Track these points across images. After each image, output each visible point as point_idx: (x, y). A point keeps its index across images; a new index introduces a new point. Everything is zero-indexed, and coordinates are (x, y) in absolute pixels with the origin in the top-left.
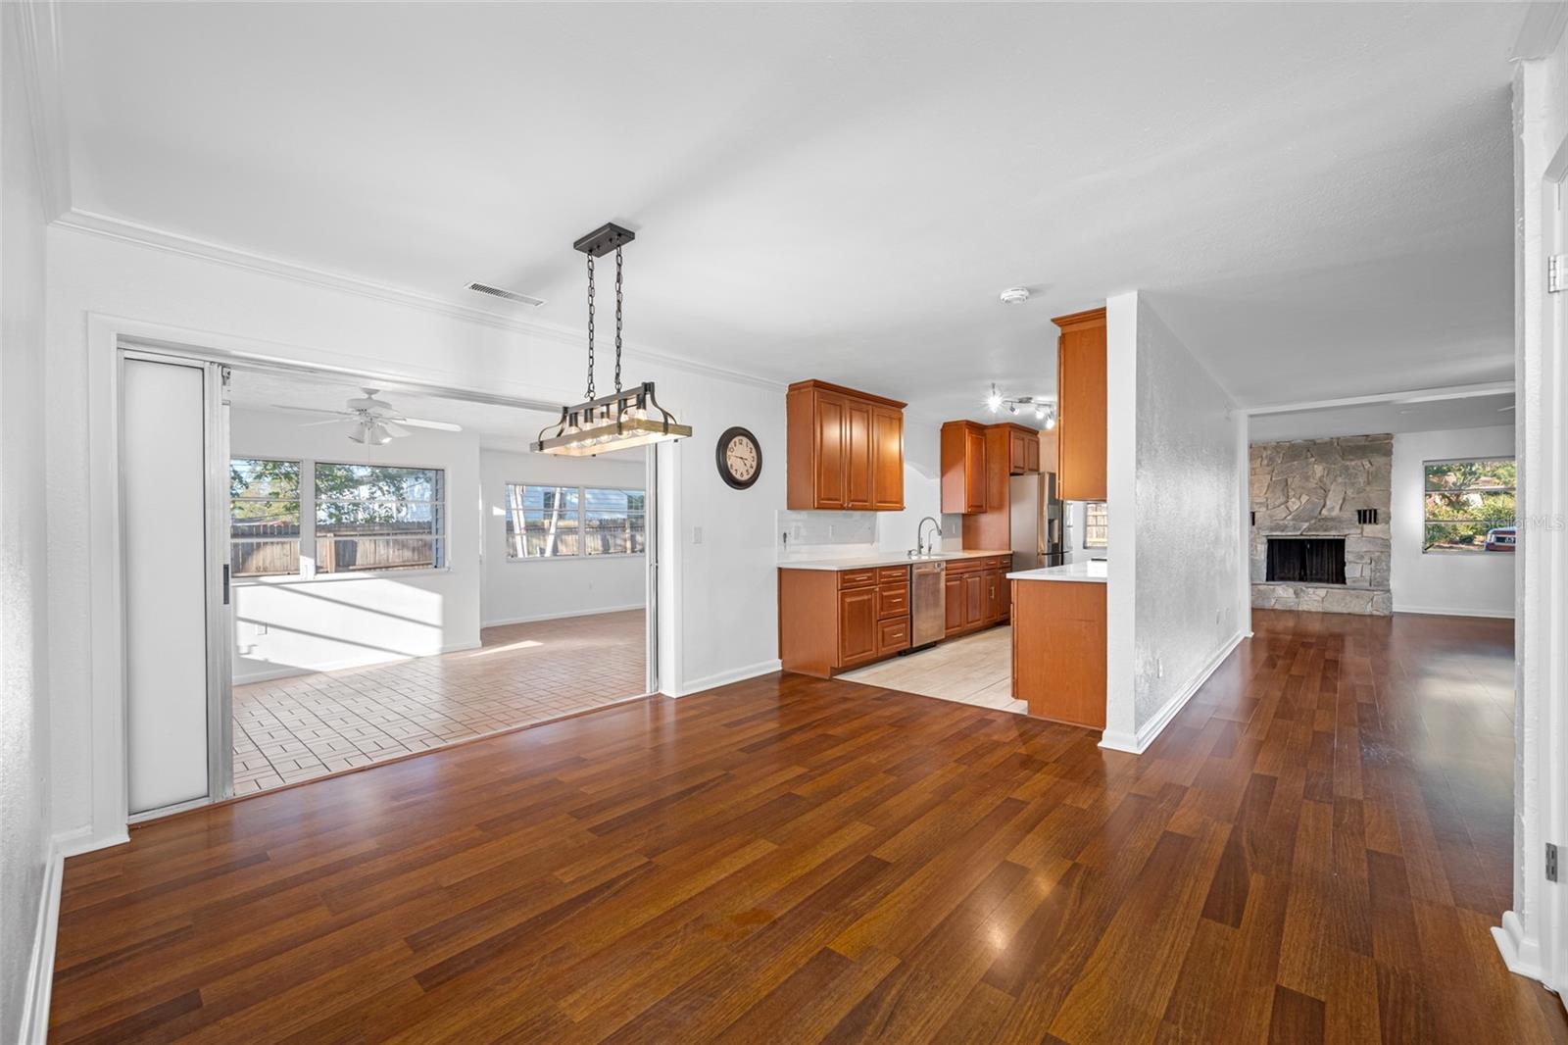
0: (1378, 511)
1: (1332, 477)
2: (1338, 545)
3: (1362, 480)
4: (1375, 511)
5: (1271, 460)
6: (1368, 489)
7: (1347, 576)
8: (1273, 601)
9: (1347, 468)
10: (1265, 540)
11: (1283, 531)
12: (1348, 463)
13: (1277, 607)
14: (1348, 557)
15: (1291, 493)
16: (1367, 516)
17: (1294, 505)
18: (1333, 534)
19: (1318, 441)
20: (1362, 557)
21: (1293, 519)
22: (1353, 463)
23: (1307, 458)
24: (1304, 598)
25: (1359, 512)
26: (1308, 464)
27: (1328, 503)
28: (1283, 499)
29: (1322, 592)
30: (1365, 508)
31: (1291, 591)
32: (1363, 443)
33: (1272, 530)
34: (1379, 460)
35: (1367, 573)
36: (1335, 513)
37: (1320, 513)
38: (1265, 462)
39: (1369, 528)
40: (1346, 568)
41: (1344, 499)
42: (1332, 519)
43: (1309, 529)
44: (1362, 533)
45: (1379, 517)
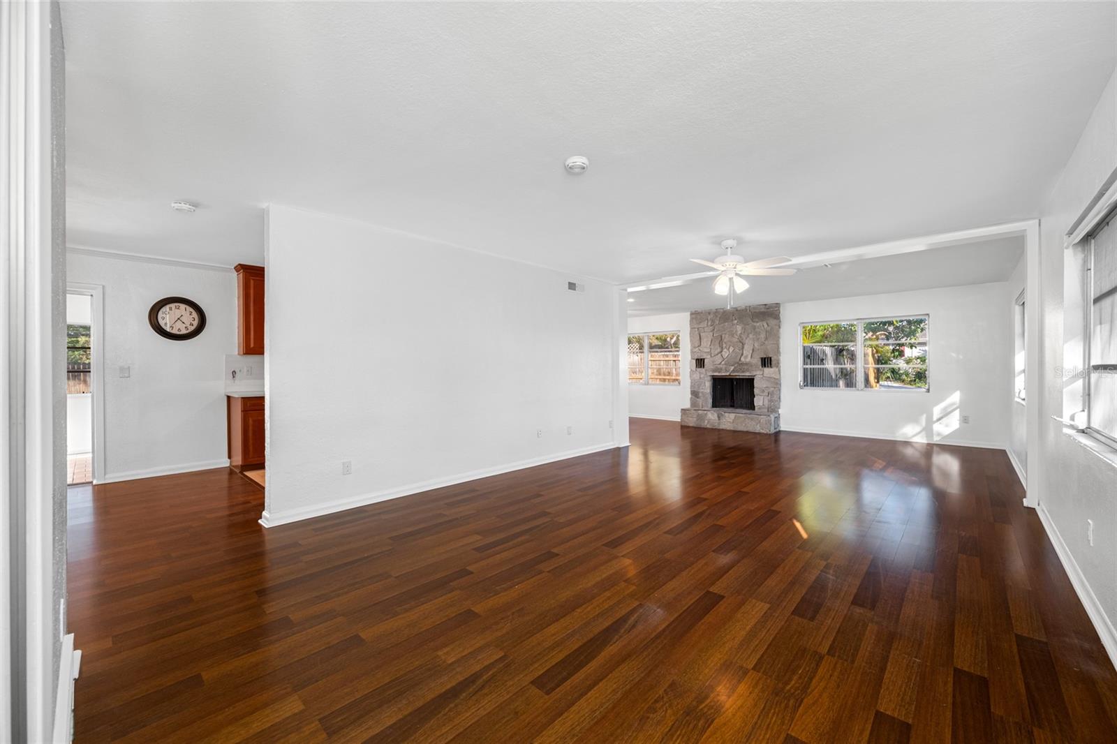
0: (772, 359)
1: (746, 333)
2: (750, 382)
3: (763, 336)
4: (771, 358)
5: (713, 321)
6: (766, 342)
7: (755, 404)
8: (706, 422)
9: (754, 328)
10: (709, 378)
11: (719, 372)
12: (755, 324)
13: (708, 426)
14: (756, 391)
15: (724, 346)
16: (766, 362)
17: (725, 354)
18: (747, 374)
19: (739, 309)
20: (763, 391)
21: (725, 364)
22: (758, 324)
23: (732, 320)
24: (723, 420)
25: (762, 359)
26: (733, 325)
27: (744, 352)
28: (719, 350)
29: (732, 416)
30: (765, 356)
31: (716, 415)
32: (763, 310)
33: (714, 371)
34: (772, 322)
35: (766, 403)
36: (749, 359)
37: (740, 360)
38: (709, 323)
39: (767, 370)
40: (755, 399)
41: (753, 350)
42: (746, 364)
43: (733, 371)
44: (763, 374)
45: (773, 363)
